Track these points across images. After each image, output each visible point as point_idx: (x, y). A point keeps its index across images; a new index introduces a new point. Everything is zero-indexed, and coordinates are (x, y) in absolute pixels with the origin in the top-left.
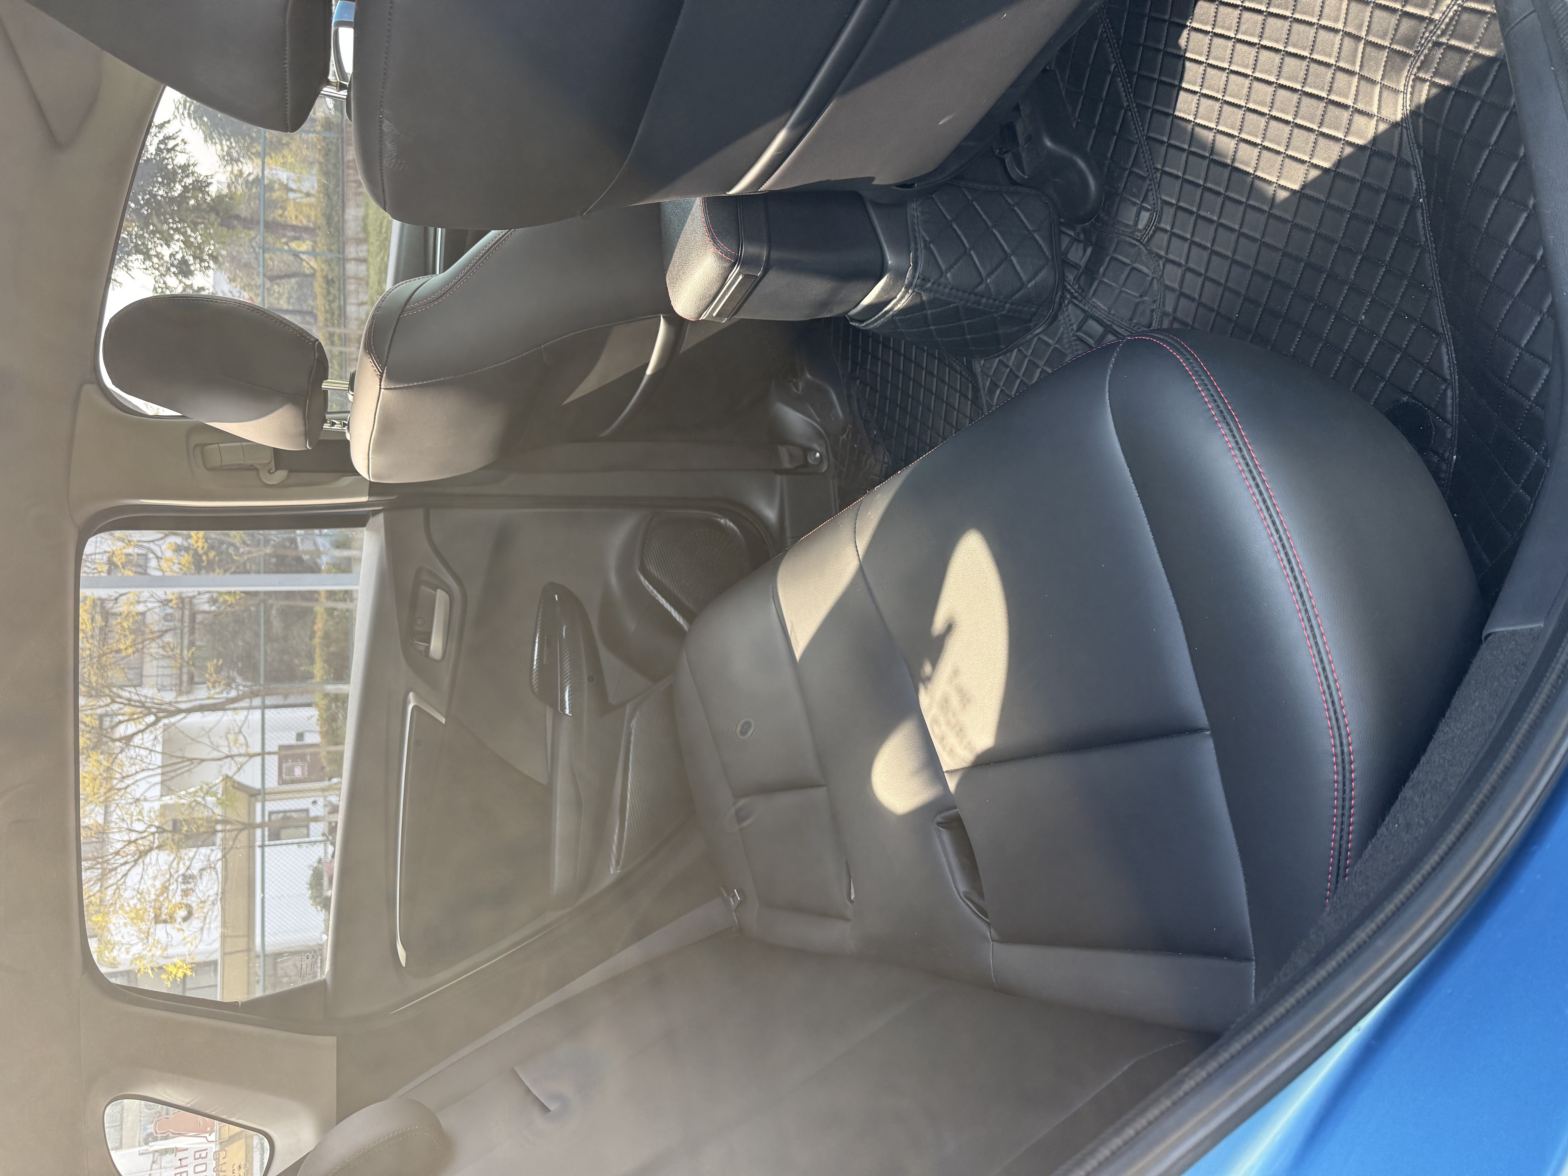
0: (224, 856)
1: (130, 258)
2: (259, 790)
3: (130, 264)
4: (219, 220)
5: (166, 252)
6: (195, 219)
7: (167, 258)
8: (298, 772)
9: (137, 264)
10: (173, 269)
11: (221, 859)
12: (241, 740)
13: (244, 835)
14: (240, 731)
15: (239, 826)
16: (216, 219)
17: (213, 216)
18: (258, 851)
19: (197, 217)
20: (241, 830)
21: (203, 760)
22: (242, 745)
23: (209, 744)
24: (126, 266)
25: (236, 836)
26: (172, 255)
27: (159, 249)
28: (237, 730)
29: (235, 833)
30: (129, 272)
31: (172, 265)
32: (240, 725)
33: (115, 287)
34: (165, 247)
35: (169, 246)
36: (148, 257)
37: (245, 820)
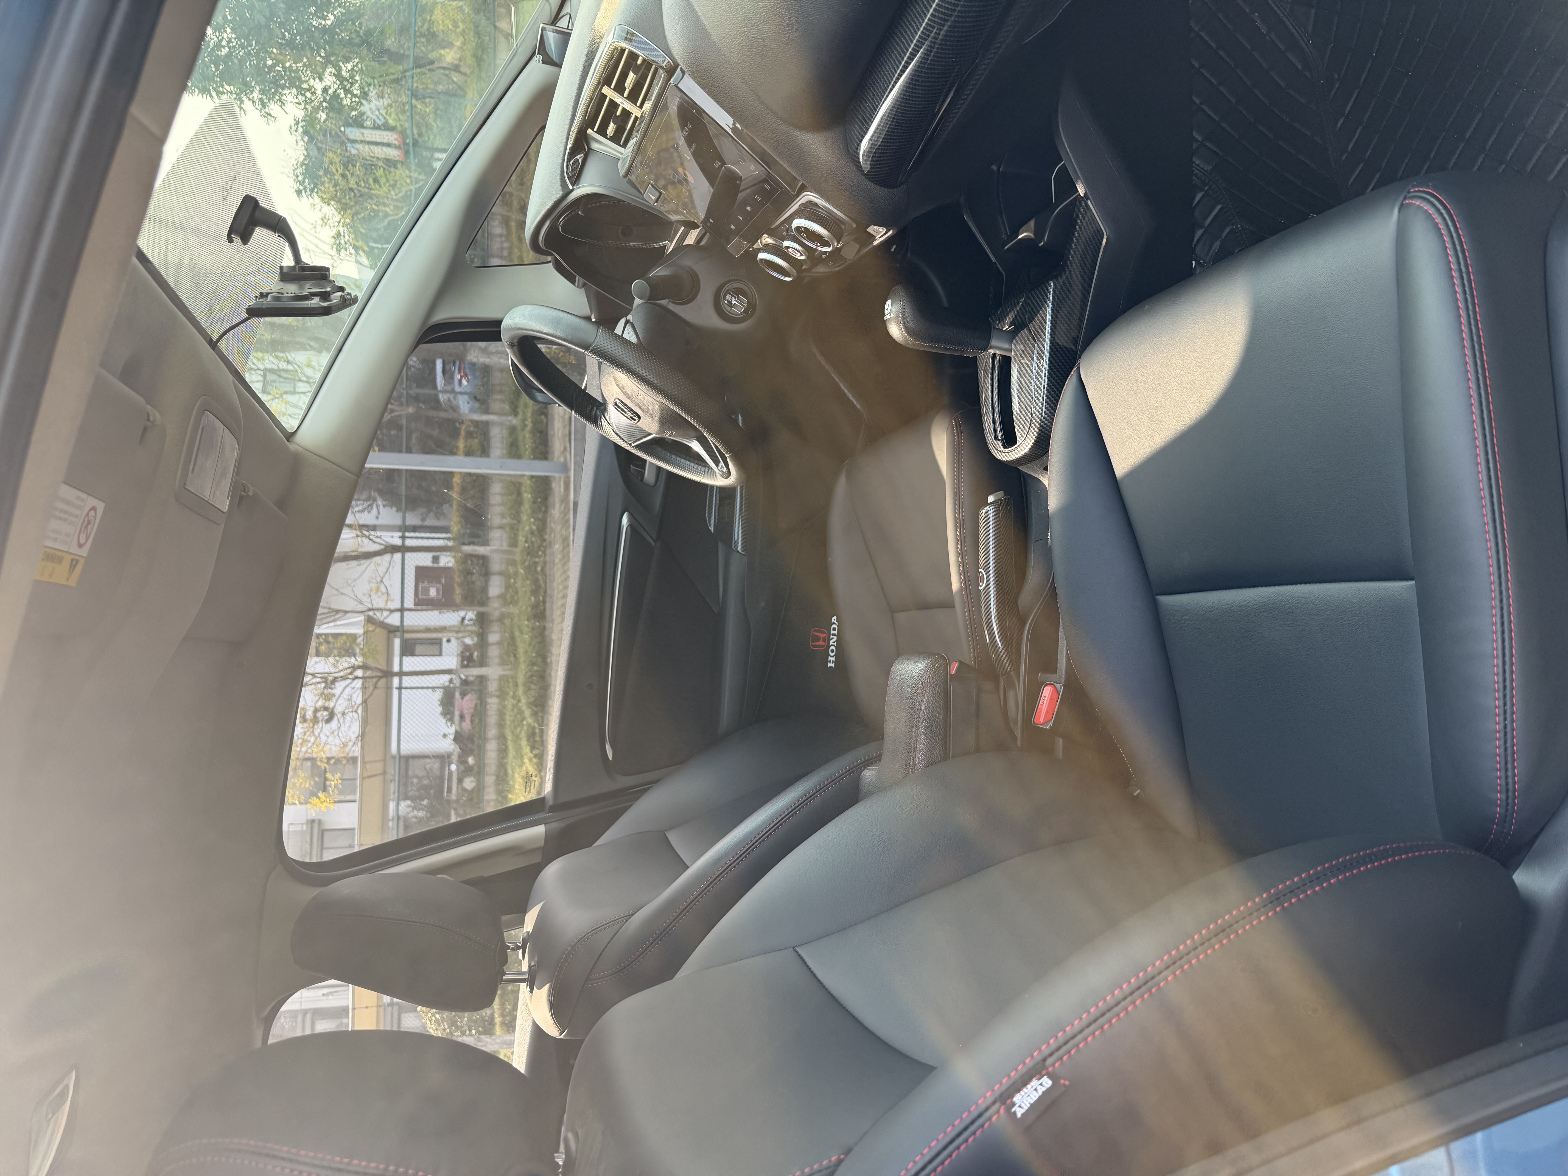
0: (365, 702)
1: (284, 92)
2: (398, 627)
3: (284, 98)
4: (371, 56)
5: (319, 86)
6: (347, 54)
7: (319, 92)
8: (433, 592)
9: (290, 98)
10: (325, 104)
11: (362, 704)
12: (383, 589)
13: (382, 682)
14: (382, 581)
15: (379, 674)
16: (368, 55)
17: (364, 51)
18: (395, 693)
19: (350, 52)
20: (380, 678)
21: (346, 612)
22: (383, 594)
23: (353, 596)
24: (280, 100)
25: (377, 683)
26: (325, 90)
27: (312, 82)
28: (379, 579)
29: (374, 680)
30: (283, 107)
31: (325, 100)
32: (381, 575)
33: (270, 122)
34: (317, 80)
35: (321, 79)
36: (301, 91)
37: (384, 667)
